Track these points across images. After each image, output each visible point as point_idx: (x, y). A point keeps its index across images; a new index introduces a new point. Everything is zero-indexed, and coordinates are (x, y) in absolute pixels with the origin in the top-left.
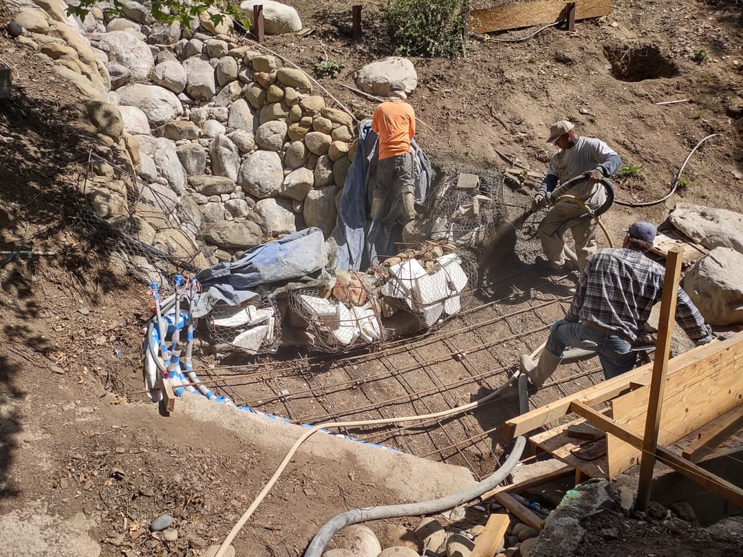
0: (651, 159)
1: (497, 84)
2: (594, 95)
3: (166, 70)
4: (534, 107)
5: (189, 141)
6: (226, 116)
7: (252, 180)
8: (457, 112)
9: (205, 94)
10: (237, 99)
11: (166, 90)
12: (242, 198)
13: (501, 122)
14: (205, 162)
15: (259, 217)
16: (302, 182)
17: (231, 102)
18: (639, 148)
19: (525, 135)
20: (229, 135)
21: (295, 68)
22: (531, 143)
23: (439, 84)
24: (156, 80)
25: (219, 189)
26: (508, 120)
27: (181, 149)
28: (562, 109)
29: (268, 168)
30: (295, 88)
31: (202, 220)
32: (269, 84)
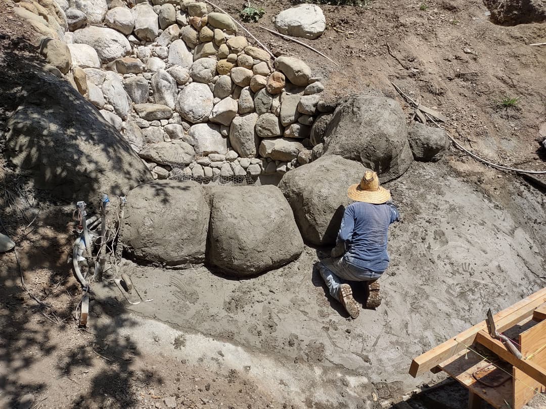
0: (527, 92)
1: (393, 28)
2: (476, 37)
3: (116, 15)
4: (424, 47)
5: (135, 75)
6: (166, 54)
7: (186, 108)
8: (360, 50)
9: (149, 36)
10: (175, 39)
11: (117, 32)
12: (179, 123)
13: (397, 59)
14: (148, 93)
15: (192, 139)
16: (228, 110)
17: (170, 42)
18: (515, 83)
19: (417, 70)
20: (168, 70)
21: (223, 13)
22: (422, 78)
23: (344, 27)
24: (108, 24)
25: (159, 115)
26: (403, 58)
27: (127, 81)
28: (448, 49)
29: (200, 98)
30: (222, 30)
31: (144, 141)
32: (202, 27)
